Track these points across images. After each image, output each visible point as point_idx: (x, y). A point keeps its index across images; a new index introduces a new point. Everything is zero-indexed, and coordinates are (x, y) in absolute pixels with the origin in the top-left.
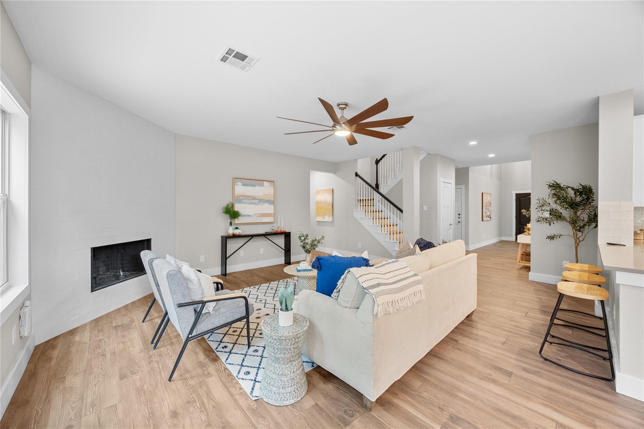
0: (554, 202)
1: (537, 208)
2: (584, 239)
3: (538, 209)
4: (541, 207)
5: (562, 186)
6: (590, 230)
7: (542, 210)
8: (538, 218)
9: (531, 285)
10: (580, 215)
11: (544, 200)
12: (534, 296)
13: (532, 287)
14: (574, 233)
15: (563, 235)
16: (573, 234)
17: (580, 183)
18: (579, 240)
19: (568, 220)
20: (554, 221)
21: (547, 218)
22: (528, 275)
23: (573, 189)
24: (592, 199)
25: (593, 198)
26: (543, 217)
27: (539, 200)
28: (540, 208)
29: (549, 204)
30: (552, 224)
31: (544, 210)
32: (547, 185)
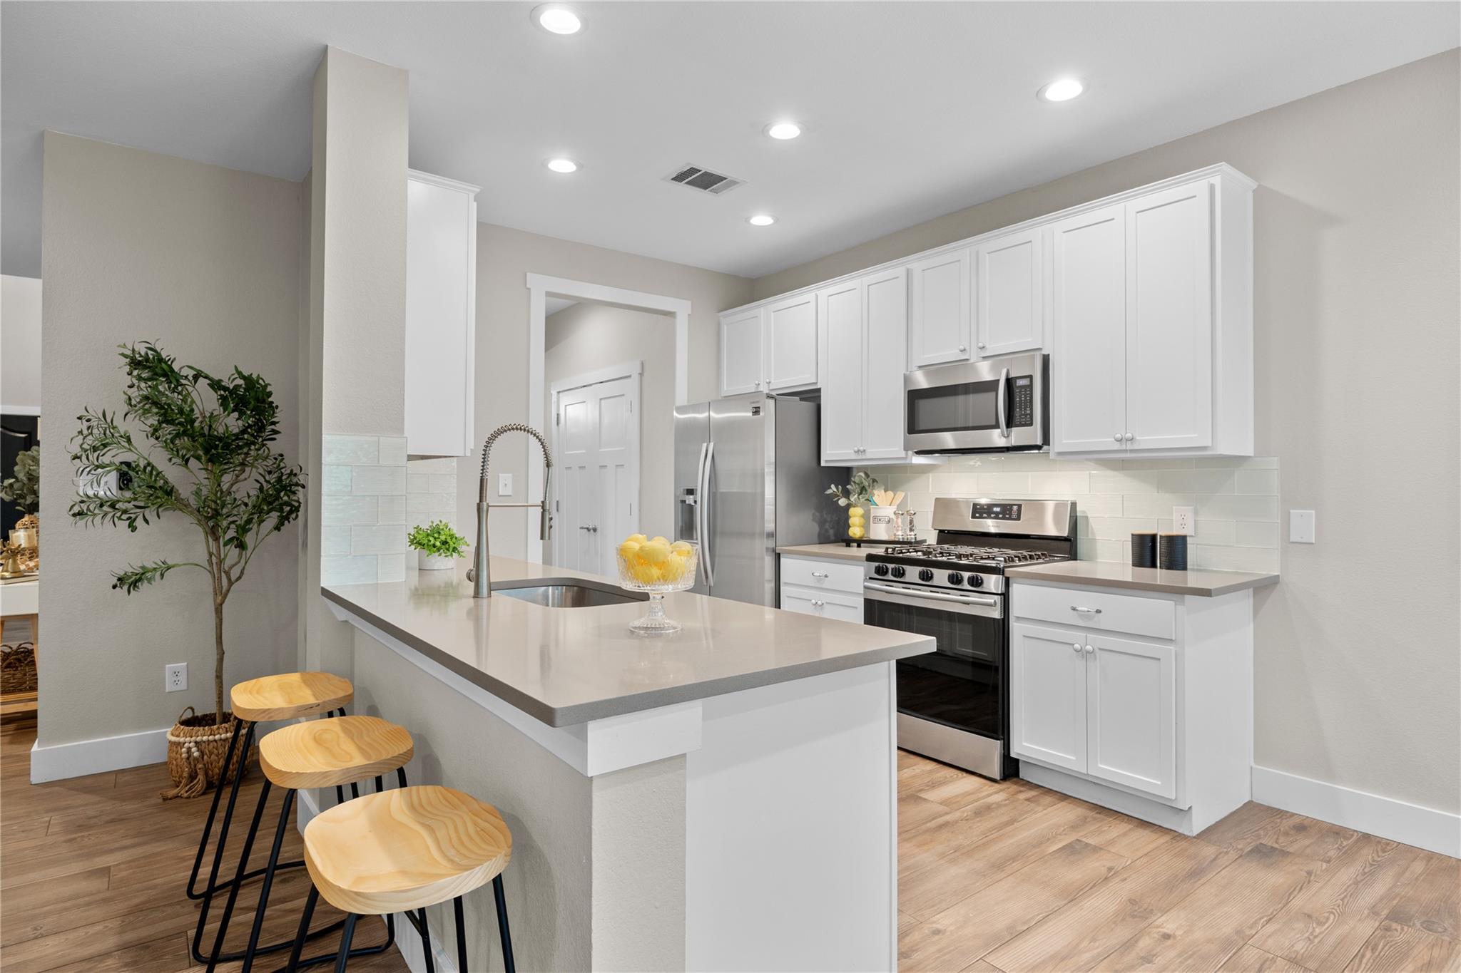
0: (151, 430)
1: (76, 457)
2: (242, 573)
3: (84, 458)
4: (95, 451)
5: (176, 367)
6: (260, 537)
7: (98, 467)
8: (82, 502)
9: (47, 811)
10: (232, 485)
11: (109, 420)
12: (76, 867)
13: (56, 819)
14: (211, 554)
15: (173, 566)
16: (207, 557)
17: (236, 367)
18: (229, 579)
19: (193, 502)
20: (147, 512)
21: (118, 501)
22: (27, 758)
23: (216, 385)
24: (273, 427)
25: (274, 423)
26: (101, 493)
27: (88, 420)
28: (90, 457)
29: (129, 440)
30: (139, 522)
31: (108, 465)
32: (123, 355)
